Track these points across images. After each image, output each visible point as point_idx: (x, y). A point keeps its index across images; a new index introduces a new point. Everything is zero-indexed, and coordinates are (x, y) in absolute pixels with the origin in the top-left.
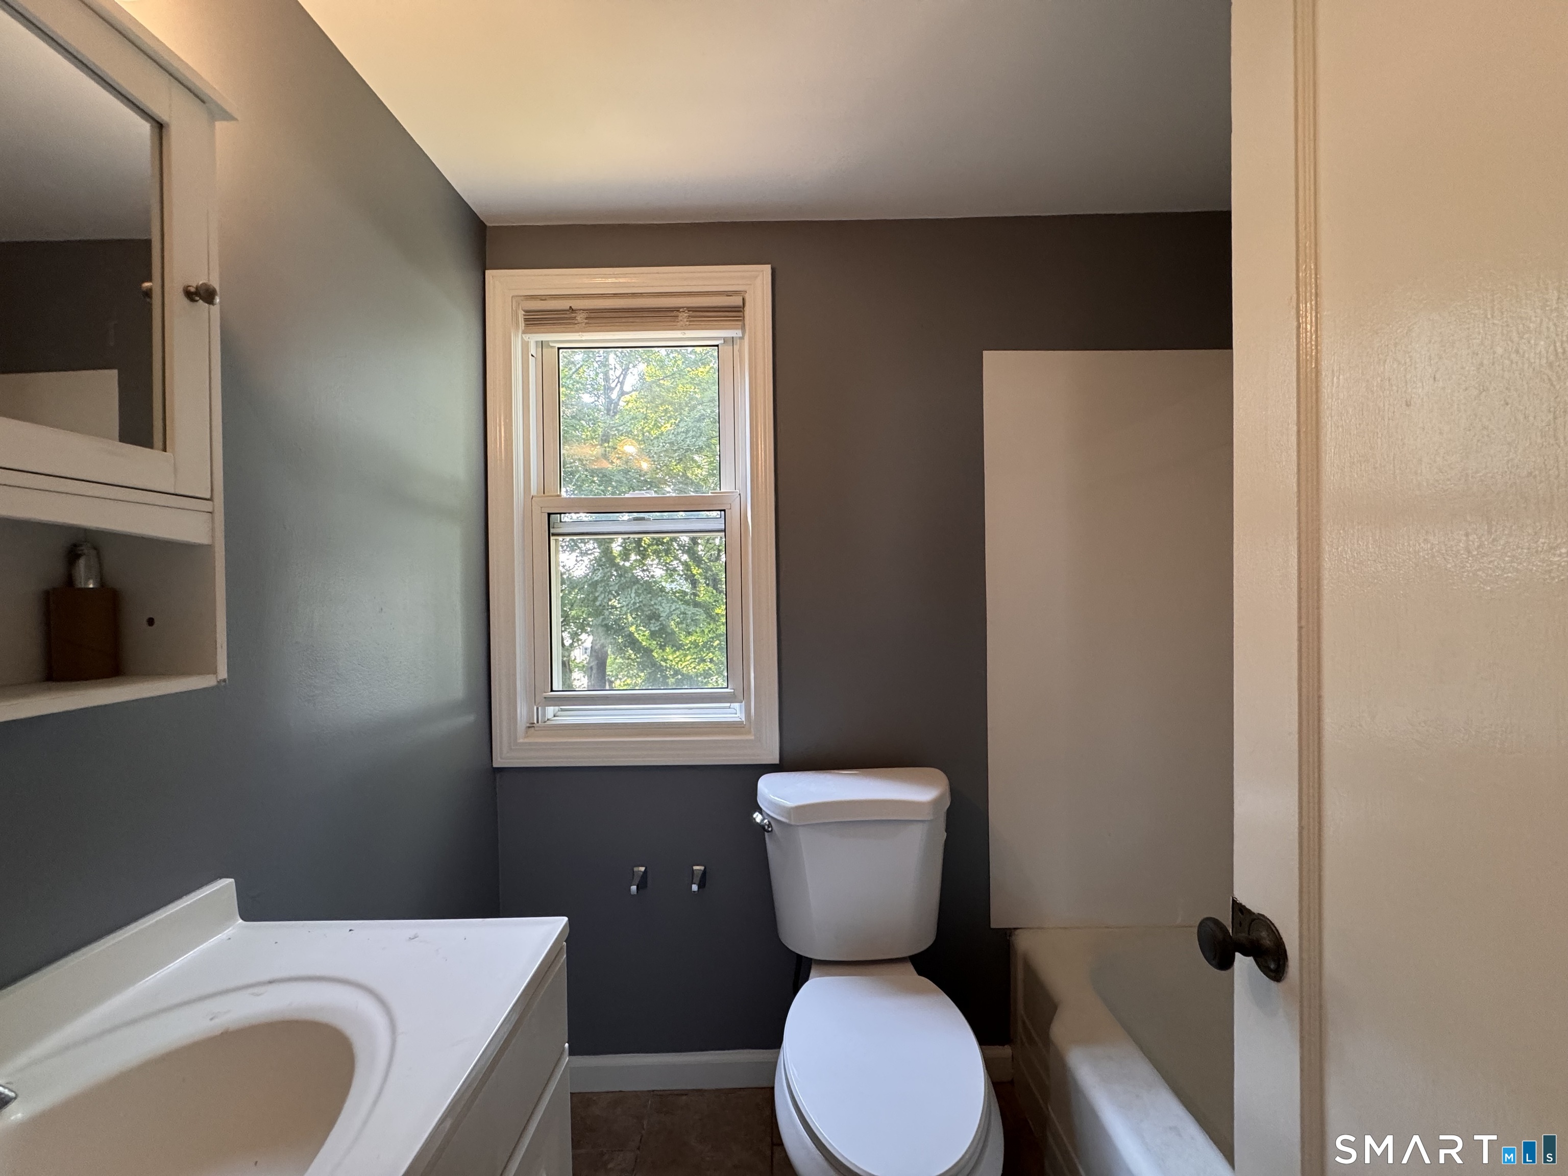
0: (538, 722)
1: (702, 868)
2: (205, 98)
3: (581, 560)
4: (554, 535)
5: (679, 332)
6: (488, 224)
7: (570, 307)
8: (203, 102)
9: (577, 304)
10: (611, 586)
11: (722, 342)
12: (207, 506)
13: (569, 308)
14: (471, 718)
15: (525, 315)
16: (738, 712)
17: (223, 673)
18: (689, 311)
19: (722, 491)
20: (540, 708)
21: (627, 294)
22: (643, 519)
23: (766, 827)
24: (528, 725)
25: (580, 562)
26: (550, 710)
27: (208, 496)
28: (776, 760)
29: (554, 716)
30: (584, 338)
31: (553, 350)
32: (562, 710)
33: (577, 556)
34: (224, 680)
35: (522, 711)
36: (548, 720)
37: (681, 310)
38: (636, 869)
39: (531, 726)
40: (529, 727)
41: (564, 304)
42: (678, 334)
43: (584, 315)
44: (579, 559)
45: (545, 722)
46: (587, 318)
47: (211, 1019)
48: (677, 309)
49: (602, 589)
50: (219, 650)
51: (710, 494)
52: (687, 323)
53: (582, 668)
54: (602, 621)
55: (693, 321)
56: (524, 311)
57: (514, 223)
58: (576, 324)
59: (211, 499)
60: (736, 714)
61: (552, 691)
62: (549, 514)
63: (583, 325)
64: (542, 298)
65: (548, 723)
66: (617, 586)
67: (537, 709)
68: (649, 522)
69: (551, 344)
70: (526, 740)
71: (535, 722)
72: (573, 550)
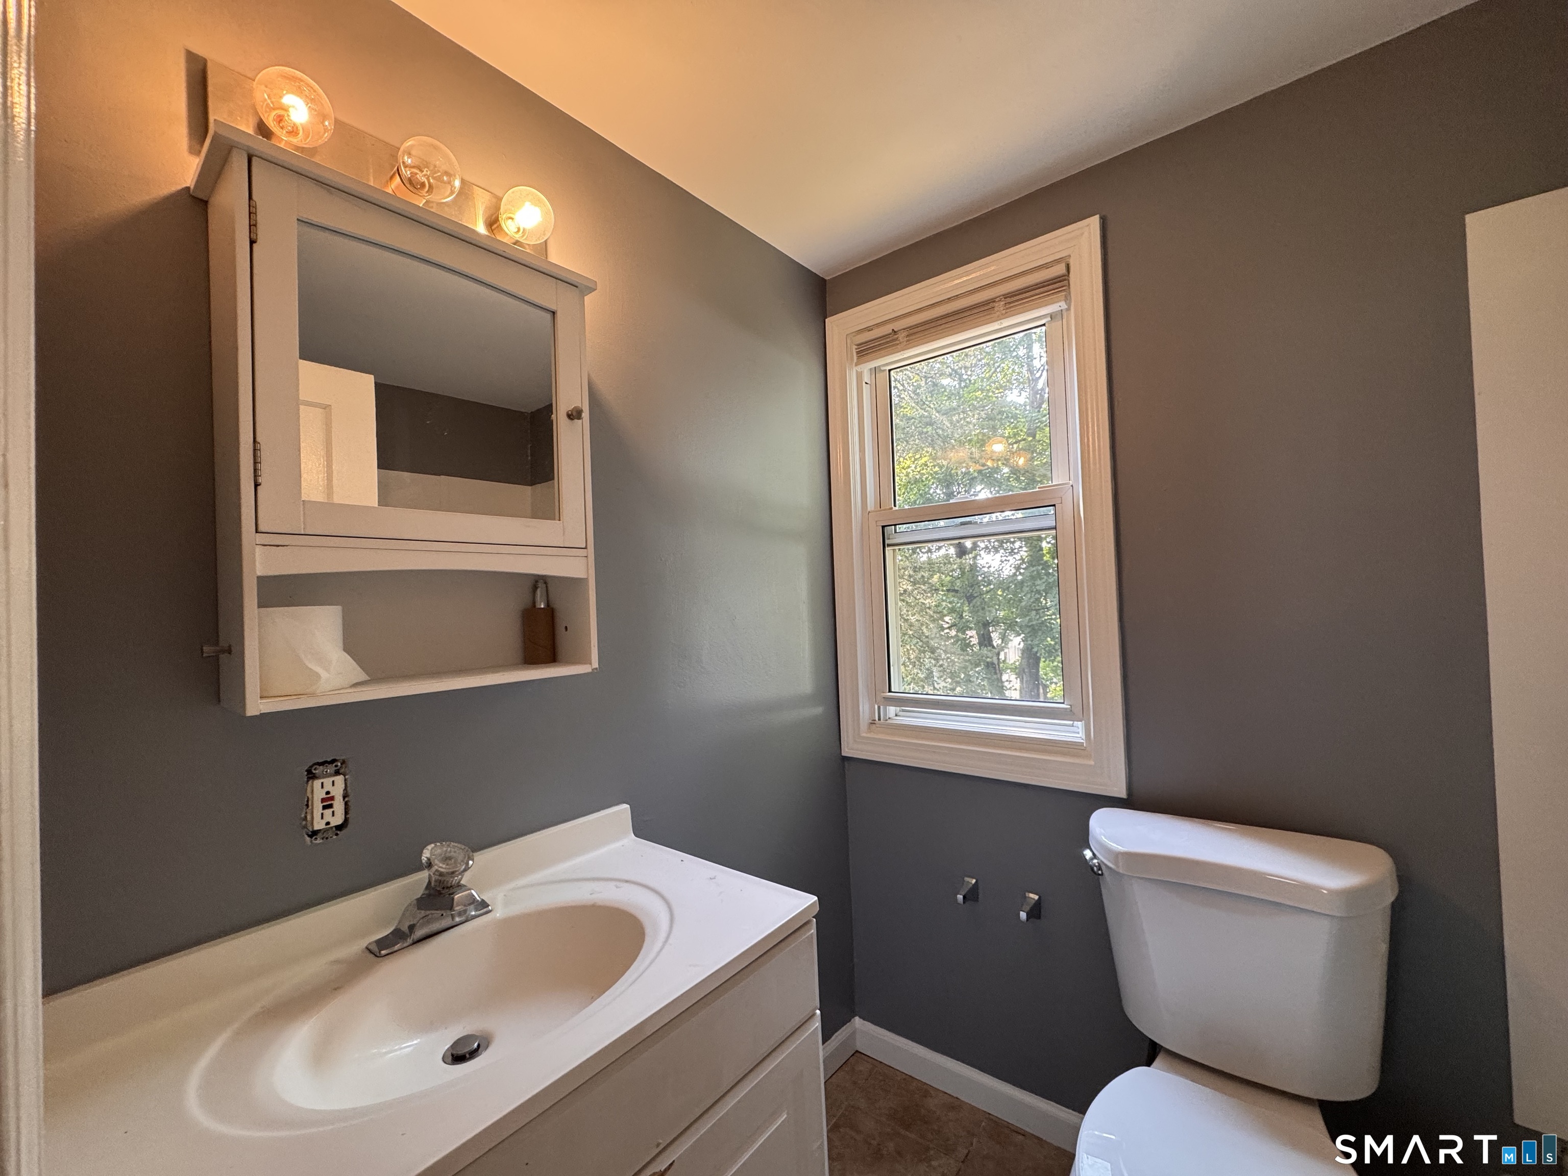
0: (879, 719)
1: (1036, 897)
2: (577, 285)
3: (1006, 560)
4: (889, 545)
5: (996, 323)
6: (827, 278)
7: (893, 330)
8: (577, 287)
9: (897, 326)
10: (1038, 585)
11: (1049, 319)
12: (582, 552)
13: (891, 331)
14: (819, 710)
15: (856, 349)
16: (1080, 730)
17: (595, 664)
18: (1005, 298)
19: (1053, 484)
20: (881, 707)
21: (944, 300)
22: (970, 523)
23: (1095, 869)
24: (871, 721)
25: (1005, 562)
26: (892, 710)
27: (584, 546)
28: (1123, 794)
29: (896, 715)
30: (905, 356)
31: (884, 373)
32: (903, 711)
33: (1002, 556)
34: (596, 669)
35: (864, 708)
36: (889, 718)
37: (997, 300)
38: (967, 879)
39: (873, 723)
40: (871, 723)
41: (887, 329)
42: (995, 326)
43: (906, 333)
44: (1004, 559)
45: (887, 720)
46: (908, 336)
47: (591, 894)
48: (993, 300)
49: (1028, 589)
50: (592, 648)
51: (1037, 490)
52: (1004, 312)
53: (1014, 670)
54: (1029, 622)
55: (1010, 307)
56: (856, 345)
57: (846, 269)
58: (898, 344)
59: (586, 548)
60: (1078, 733)
61: (890, 691)
62: (883, 527)
63: (905, 343)
64: (869, 329)
65: (890, 721)
66: (1044, 585)
67: (879, 708)
68: (975, 526)
69: (883, 368)
70: (868, 735)
71: (877, 718)
72: (997, 551)
